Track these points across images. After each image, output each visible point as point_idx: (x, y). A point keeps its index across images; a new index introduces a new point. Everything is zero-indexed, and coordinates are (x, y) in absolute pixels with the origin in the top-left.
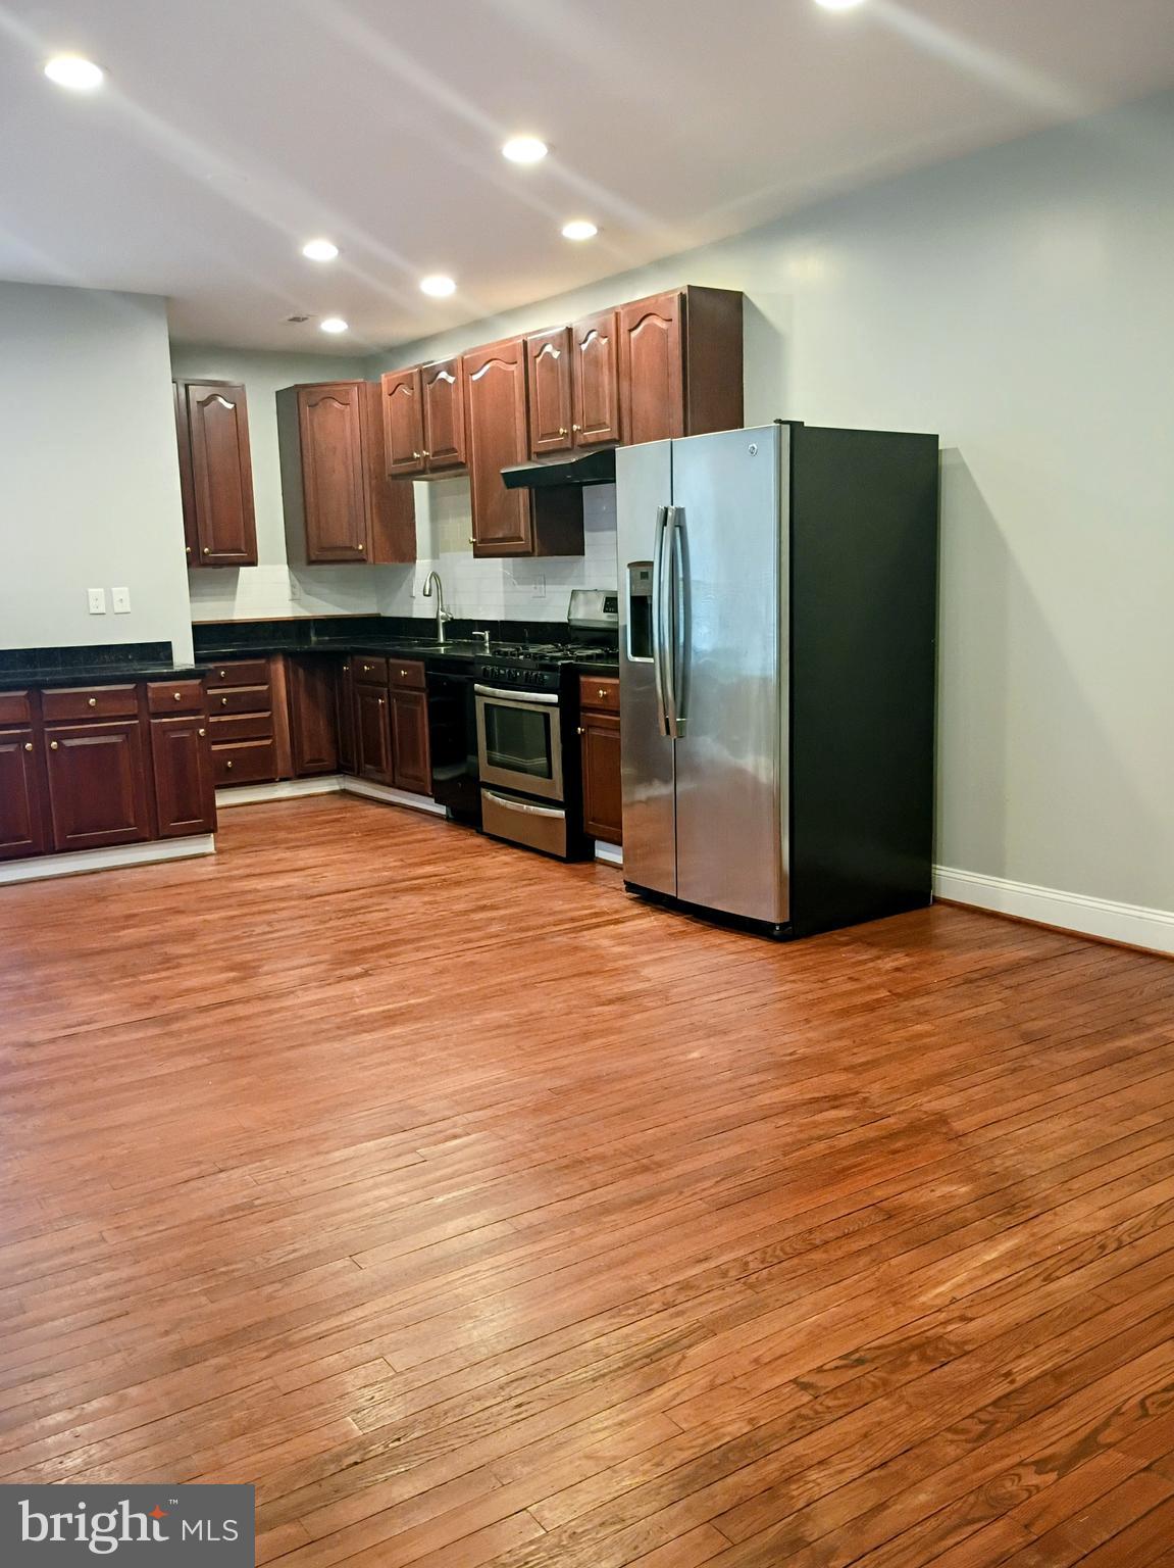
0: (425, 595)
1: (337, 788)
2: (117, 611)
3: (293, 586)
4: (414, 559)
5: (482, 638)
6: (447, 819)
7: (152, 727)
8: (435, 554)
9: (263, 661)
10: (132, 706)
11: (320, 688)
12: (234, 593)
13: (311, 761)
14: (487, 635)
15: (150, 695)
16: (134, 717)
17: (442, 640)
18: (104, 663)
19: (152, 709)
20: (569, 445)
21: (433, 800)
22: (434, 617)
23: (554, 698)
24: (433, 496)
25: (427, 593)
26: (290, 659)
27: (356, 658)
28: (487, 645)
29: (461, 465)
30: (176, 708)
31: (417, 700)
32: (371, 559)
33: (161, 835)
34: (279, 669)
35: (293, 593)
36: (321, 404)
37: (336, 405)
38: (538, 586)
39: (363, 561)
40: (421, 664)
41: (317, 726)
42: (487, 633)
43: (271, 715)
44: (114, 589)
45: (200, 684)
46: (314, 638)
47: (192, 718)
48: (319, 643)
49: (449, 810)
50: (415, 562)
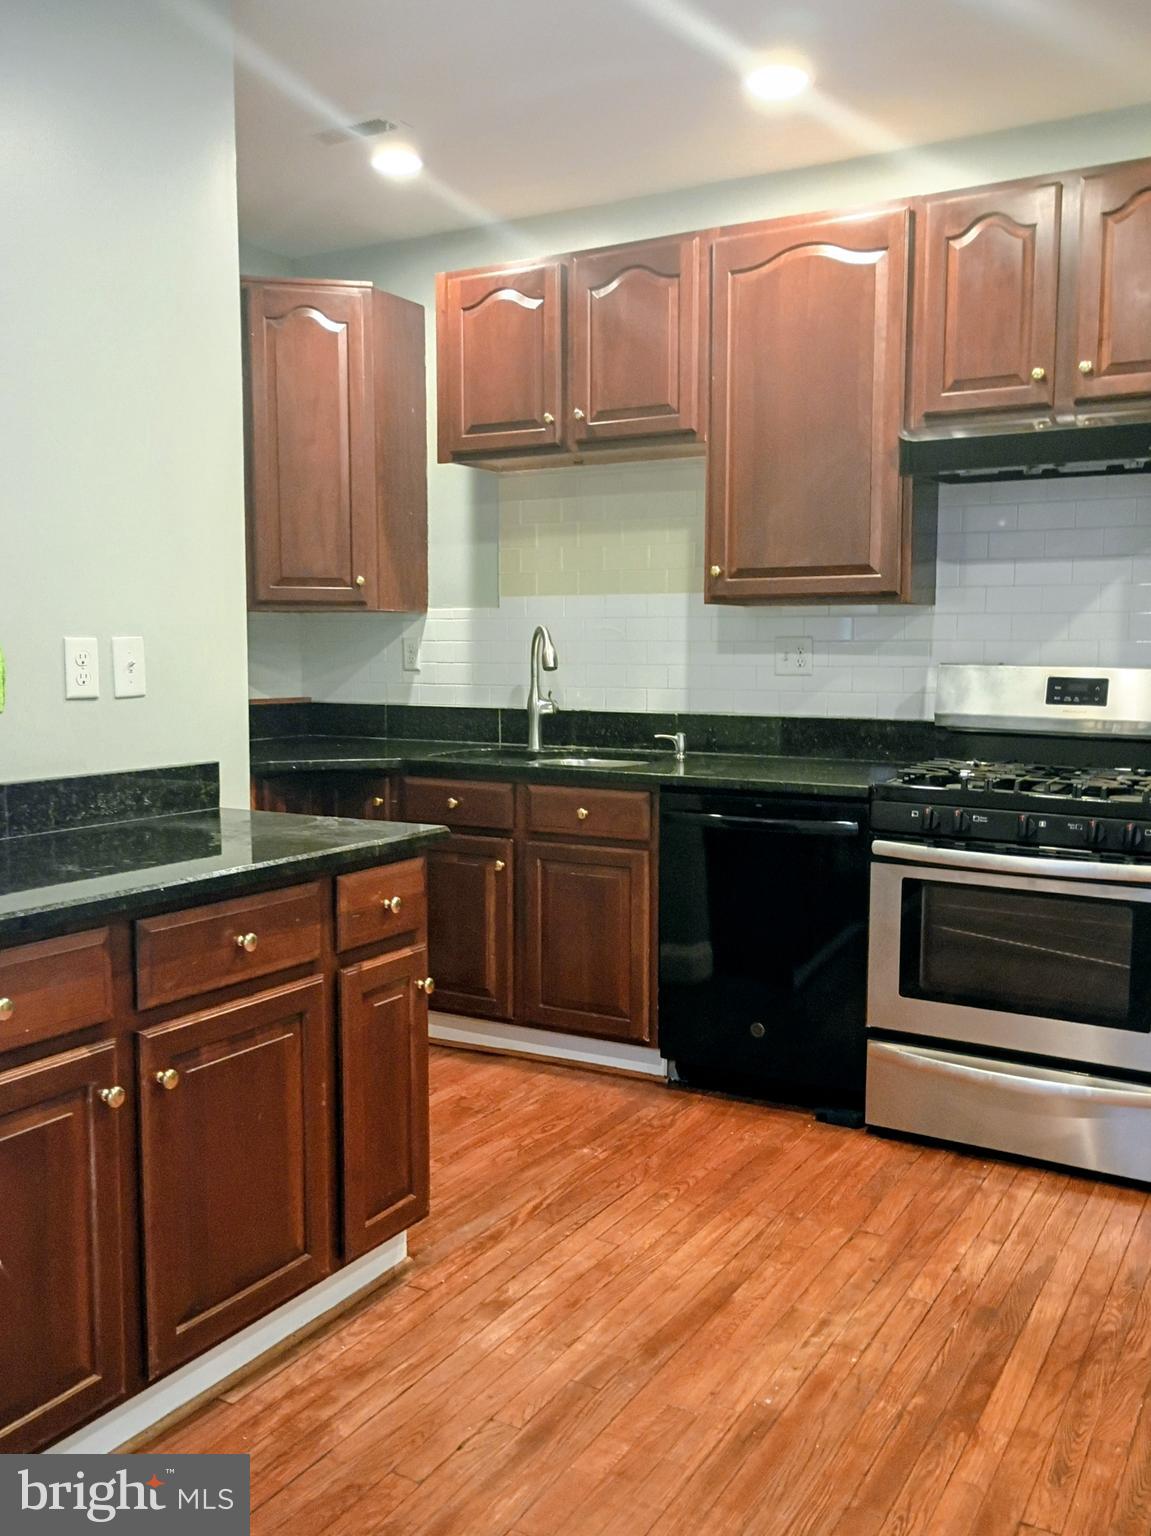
0: (547, 669)
4: (426, 606)
5: (670, 745)
8: (485, 597)
10: (312, 942)
14: (680, 739)
15: (342, 904)
16: (305, 969)
17: (536, 746)
20: (1045, 398)
21: (659, 1053)
22: (526, 707)
25: (551, 665)
27: (409, 780)
28: (681, 756)
29: (688, 435)
30: (389, 929)
31: (625, 865)
36: (290, 316)
37: (323, 322)
38: (794, 657)
39: (361, 604)
40: (641, 796)
42: (677, 736)
44: (114, 638)
49: (673, 1064)
50: (426, 611)
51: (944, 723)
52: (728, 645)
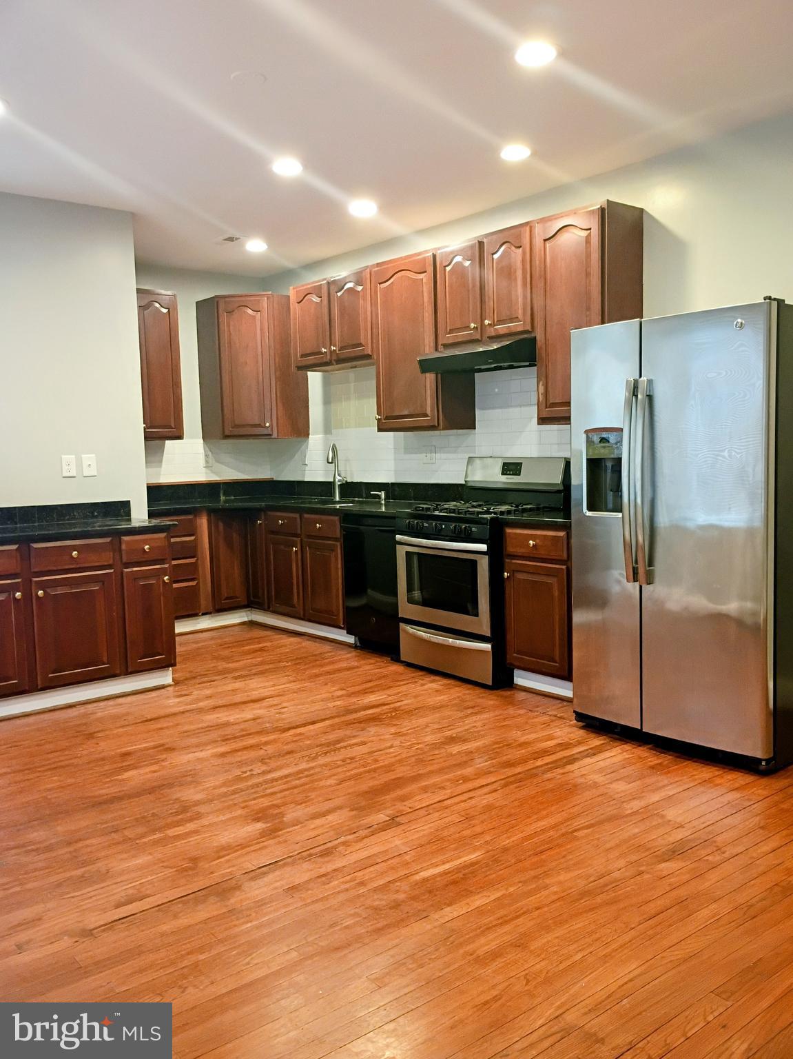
1: (245, 619)
2: (85, 475)
3: (206, 456)
4: (308, 435)
5: (379, 497)
6: (355, 647)
7: (124, 574)
8: (327, 430)
9: (191, 517)
10: (107, 558)
11: (236, 537)
12: (161, 461)
13: (227, 599)
14: (383, 494)
15: (124, 547)
16: (109, 567)
17: (336, 499)
18: (74, 518)
19: (125, 560)
20: (478, 337)
21: (345, 631)
23: (484, 547)
24: (326, 384)
25: (330, 461)
26: (212, 514)
27: (270, 513)
28: (383, 502)
29: (368, 357)
30: (146, 557)
31: (332, 549)
32: (275, 435)
33: (129, 671)
34: (203, 523)
35: (207, 462)
36: (236, 311)
37: (250, 311)
38: (429, 455)
39: (268, 435)
40: (336, 518)
41: (233, 568)
42: (383, 492)
43: (197, 561)
44: (83, 456)
45: (165, 538)
46: (223, 498)
47: (158, 567)
48: (226, 501)
49: (357, 638)
50: (308, 437)
51: (469, 484)
52: (408, 450)
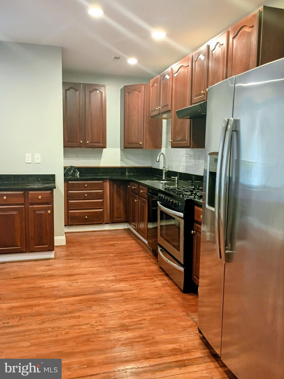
0: (156, 161)
1: (126, 227)
2: (34, 162)
3: (121, 156)
4: (161, 148)
5: (175, 179)
9: (101, 182)
10: (22, 200)
11: (122, 192)
12: (101, 157)
13: (116, 218)
14: (177, 178)
15: (30, 196)
17: (164, 178)
19: (30, 201)
22: (162, 169)
23: (182, 215)
24: (168, 125)
26: (111, 181)
27: (132, 183)
28: (176, 183)
29: (170, 111)
31: (145, 204)
32: (145, 147)
33: (30, 251)
34: (107, 185)
35: (121, 158)
36: (132, 92)
37: (137, 92)
38: (197, 160)
39: (141, 148)
40: (147, 189)
41: (119, 205)
43: (103, 201)
44: (35, 154)
45: (50, 193)
46: (127, 174)
47: (46, 206)
48: (129, 176)
50: (161, 149)
